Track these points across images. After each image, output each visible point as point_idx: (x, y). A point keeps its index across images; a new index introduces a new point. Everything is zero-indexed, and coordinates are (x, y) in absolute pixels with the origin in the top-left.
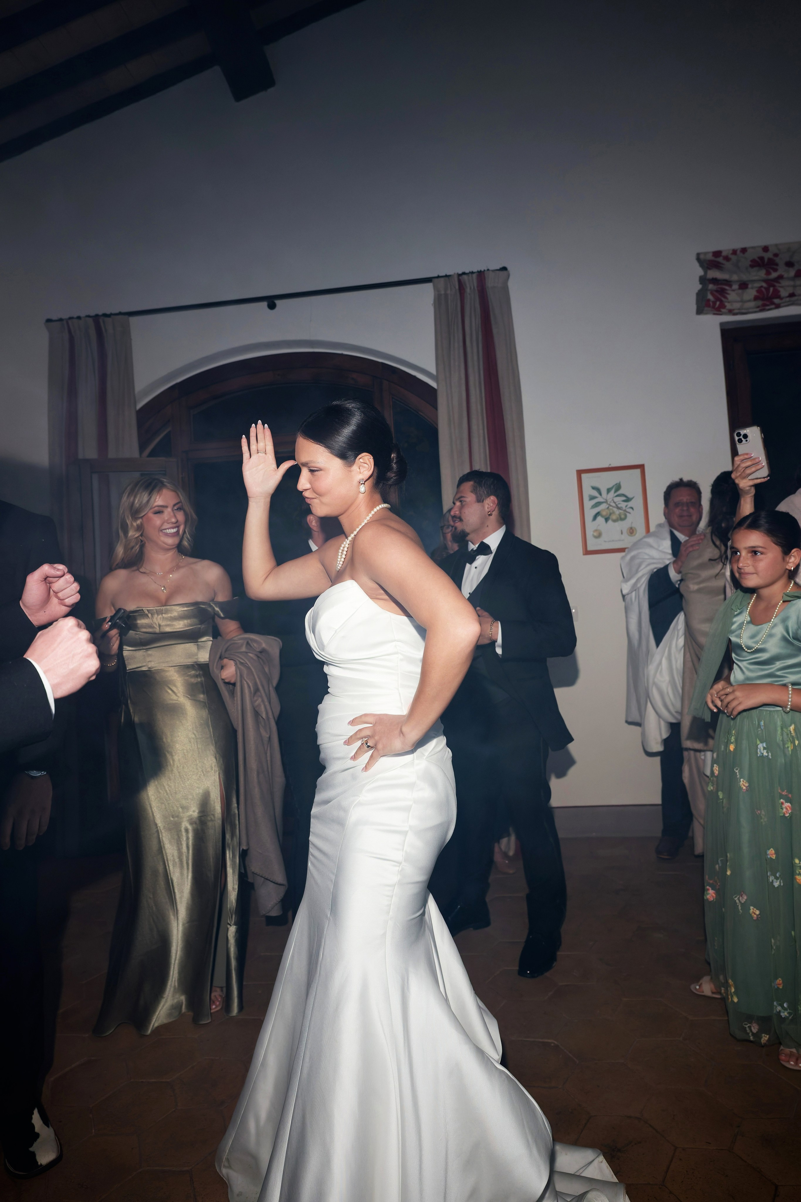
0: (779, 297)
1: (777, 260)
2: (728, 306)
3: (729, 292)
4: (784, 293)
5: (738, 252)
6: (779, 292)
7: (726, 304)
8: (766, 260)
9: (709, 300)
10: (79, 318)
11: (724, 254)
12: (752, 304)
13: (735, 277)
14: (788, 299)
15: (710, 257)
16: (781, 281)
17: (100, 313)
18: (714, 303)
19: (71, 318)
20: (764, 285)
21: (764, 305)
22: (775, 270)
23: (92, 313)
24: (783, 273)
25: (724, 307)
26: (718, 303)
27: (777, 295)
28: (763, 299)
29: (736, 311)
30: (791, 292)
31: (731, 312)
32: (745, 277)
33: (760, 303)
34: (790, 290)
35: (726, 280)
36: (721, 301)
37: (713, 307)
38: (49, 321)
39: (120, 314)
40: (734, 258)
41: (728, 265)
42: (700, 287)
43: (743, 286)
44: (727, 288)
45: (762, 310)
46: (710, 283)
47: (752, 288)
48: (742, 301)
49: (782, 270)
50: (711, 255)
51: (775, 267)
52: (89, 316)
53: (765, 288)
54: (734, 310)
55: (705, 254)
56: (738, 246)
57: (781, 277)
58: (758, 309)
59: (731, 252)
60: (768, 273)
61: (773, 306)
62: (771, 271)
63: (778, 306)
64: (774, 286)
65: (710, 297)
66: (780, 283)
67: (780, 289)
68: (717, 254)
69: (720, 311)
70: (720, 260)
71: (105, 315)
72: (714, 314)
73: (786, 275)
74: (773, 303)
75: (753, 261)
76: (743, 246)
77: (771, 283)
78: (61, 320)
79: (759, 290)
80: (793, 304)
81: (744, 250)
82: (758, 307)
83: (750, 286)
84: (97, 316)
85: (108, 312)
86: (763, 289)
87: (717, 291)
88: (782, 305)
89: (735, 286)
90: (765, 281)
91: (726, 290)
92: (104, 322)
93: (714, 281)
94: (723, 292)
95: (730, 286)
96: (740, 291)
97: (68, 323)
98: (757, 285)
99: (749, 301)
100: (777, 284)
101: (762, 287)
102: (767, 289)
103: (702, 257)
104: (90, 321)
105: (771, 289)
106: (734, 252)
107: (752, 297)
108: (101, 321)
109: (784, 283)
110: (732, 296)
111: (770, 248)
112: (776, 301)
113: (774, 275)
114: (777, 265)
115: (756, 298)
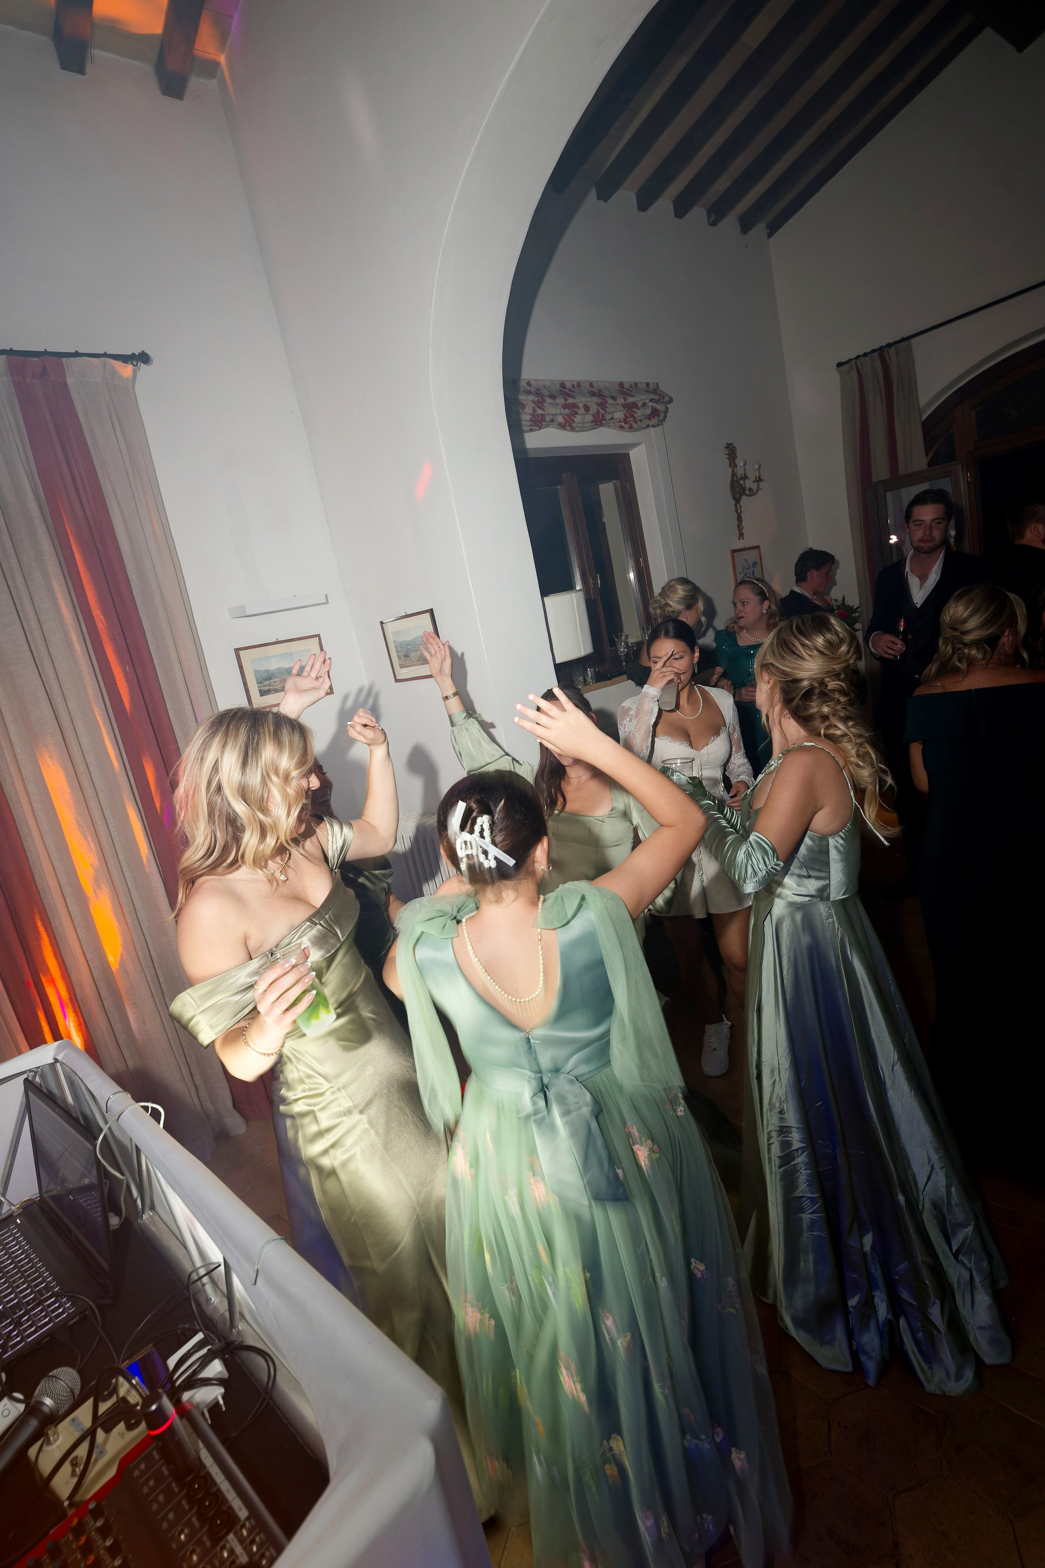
10: (865, 355)
17: (884, 344)
19: (858, 357)
23: (877, 347)
38: (839, 365)
39: (903, 340)
52: (873, 351)
71: (889, 345)
78: (850, 360)
84: (881, 348)
85: (892, 341)
92: (888, 352)
97: (856, 363)
104: (876, 355)
108: (886, 353)
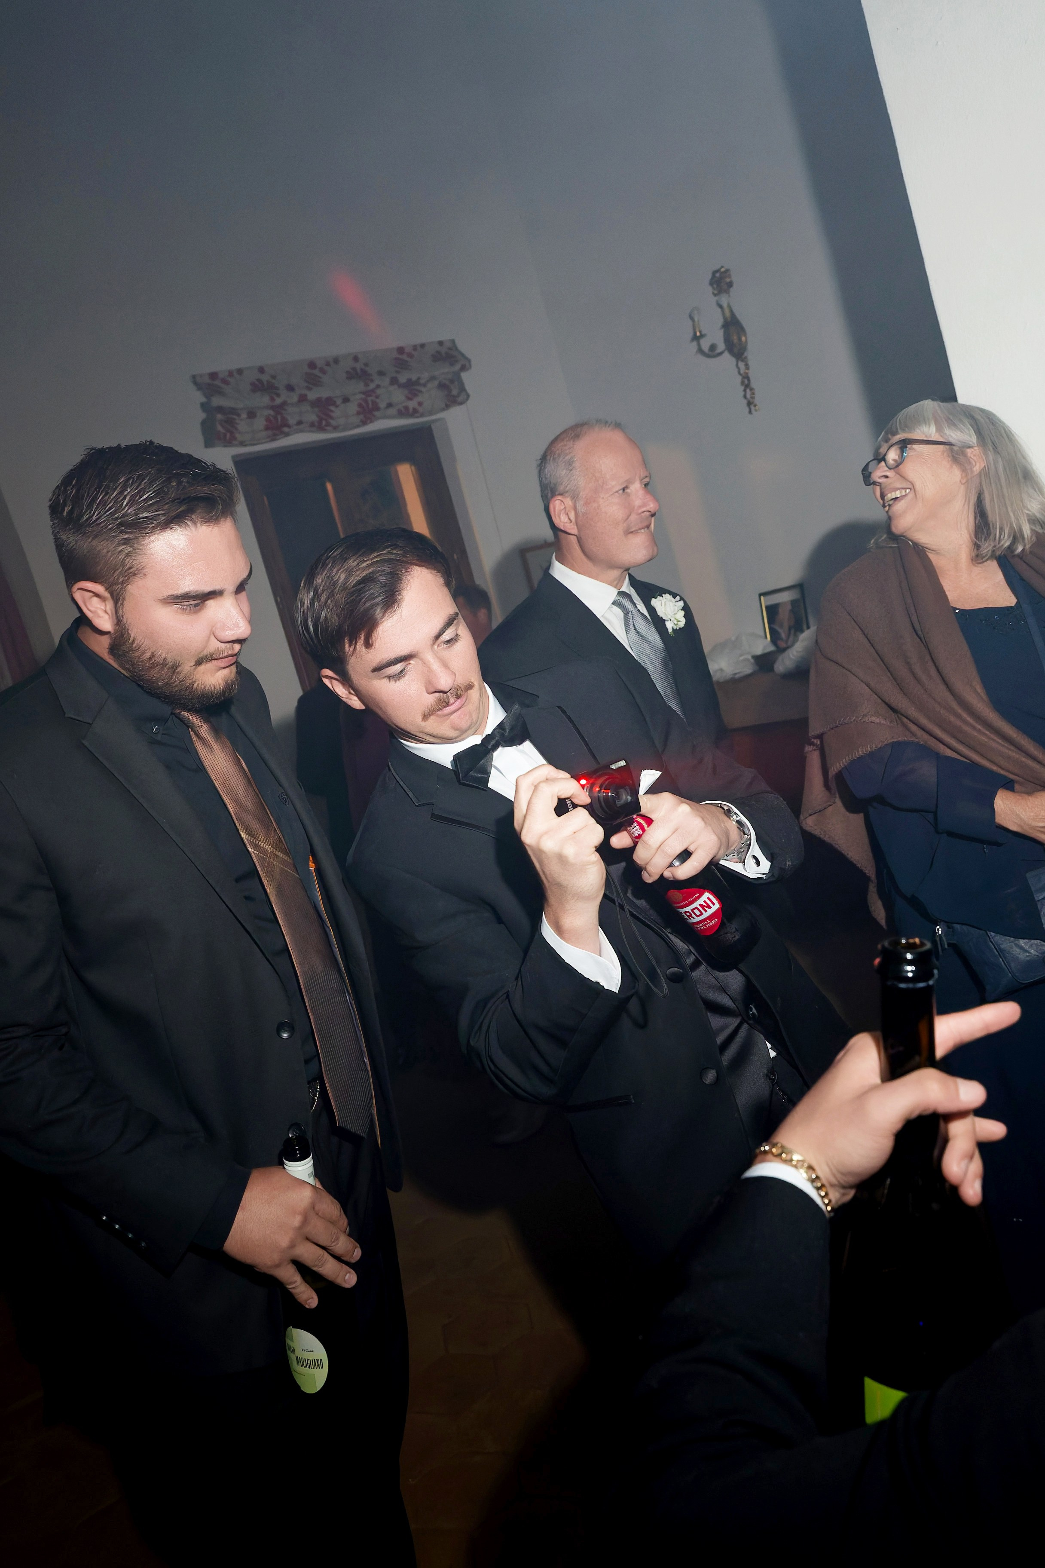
0: (289, 426)
1: (276, 383)
2: (240, 437)
3: (237, 421)
4: (292, 421)
5: (235, 374)
6: (286, 419)
7: (237, 435)
8: (265, 383)
11: (221, 376)
12: (264, 433)
13: (240, 405)
14: (295, 427)
15: (207, 380)
16: (286, 407)
18: (225, 435)
20: (272, 412)
21: (275, 435)
22: (278, 395)
24: (286, 399)
25: (235, 439)
26: (228, 435)
27: (285, 423)
28: (271, 428)
29: (247, 443)
30: (297, 419)
31: (242, 444)
32: (250, 404)
33: (270, 432)
34: (296, 417)
35: (233, 409)
36: (232, 433)
37: (225, 440)
40: (230, 379)
41: (229, 389)
42: (203, 416)
43: (252, 415)
44: (235, 417)
45: (273, 440)
47: (260, 417)
48: (252, 431)
49: (284, 396)
50: (206, 377)
51: (276, 391)
54: (244, 441)
55: (201, 376)
56: (234, 367)
57: (285, 403)
58: (268, 440)
59: (227, 374)
60: (271, 399)
61: (281, 436)
62: (275, 396)
63: (287, 435)
64: (280, 413)
65: (217, 427)
66: (285, 410)
67: (286, 416)
68: (213, 376)
69: (231, 443)
70: (217, 382)
72: (225, 446)
73: (289, 401)
74: (282, 433)
75: (252, 384)
76: (238, 367)
77: (277, 410)
79: (268, 419)
80: (302, 431)
81: (240, 371)
82: (268, 436)
83: (258, 415)
86: (272, 418)
87: (225, 421)
88: (290, 433)
89: (243, 415)
90: (272, 408)
93: (220, 409)
94: (231, 422)
95: (239, 415)
96: (249, 420)
98: (264, 412)
99: (259, 431)
100: (283, 412)
101: (269, 415)
102: (276, 418)
103: (198, 380)
105: (279, 418)
106: (231, 374)
107: (261, 426)
109: (289, 409)
110: (243, 425)
111: (265, 369)
112: (286, 429)
113: (278, 401)
114: (277, 389)
115: (267, 428)
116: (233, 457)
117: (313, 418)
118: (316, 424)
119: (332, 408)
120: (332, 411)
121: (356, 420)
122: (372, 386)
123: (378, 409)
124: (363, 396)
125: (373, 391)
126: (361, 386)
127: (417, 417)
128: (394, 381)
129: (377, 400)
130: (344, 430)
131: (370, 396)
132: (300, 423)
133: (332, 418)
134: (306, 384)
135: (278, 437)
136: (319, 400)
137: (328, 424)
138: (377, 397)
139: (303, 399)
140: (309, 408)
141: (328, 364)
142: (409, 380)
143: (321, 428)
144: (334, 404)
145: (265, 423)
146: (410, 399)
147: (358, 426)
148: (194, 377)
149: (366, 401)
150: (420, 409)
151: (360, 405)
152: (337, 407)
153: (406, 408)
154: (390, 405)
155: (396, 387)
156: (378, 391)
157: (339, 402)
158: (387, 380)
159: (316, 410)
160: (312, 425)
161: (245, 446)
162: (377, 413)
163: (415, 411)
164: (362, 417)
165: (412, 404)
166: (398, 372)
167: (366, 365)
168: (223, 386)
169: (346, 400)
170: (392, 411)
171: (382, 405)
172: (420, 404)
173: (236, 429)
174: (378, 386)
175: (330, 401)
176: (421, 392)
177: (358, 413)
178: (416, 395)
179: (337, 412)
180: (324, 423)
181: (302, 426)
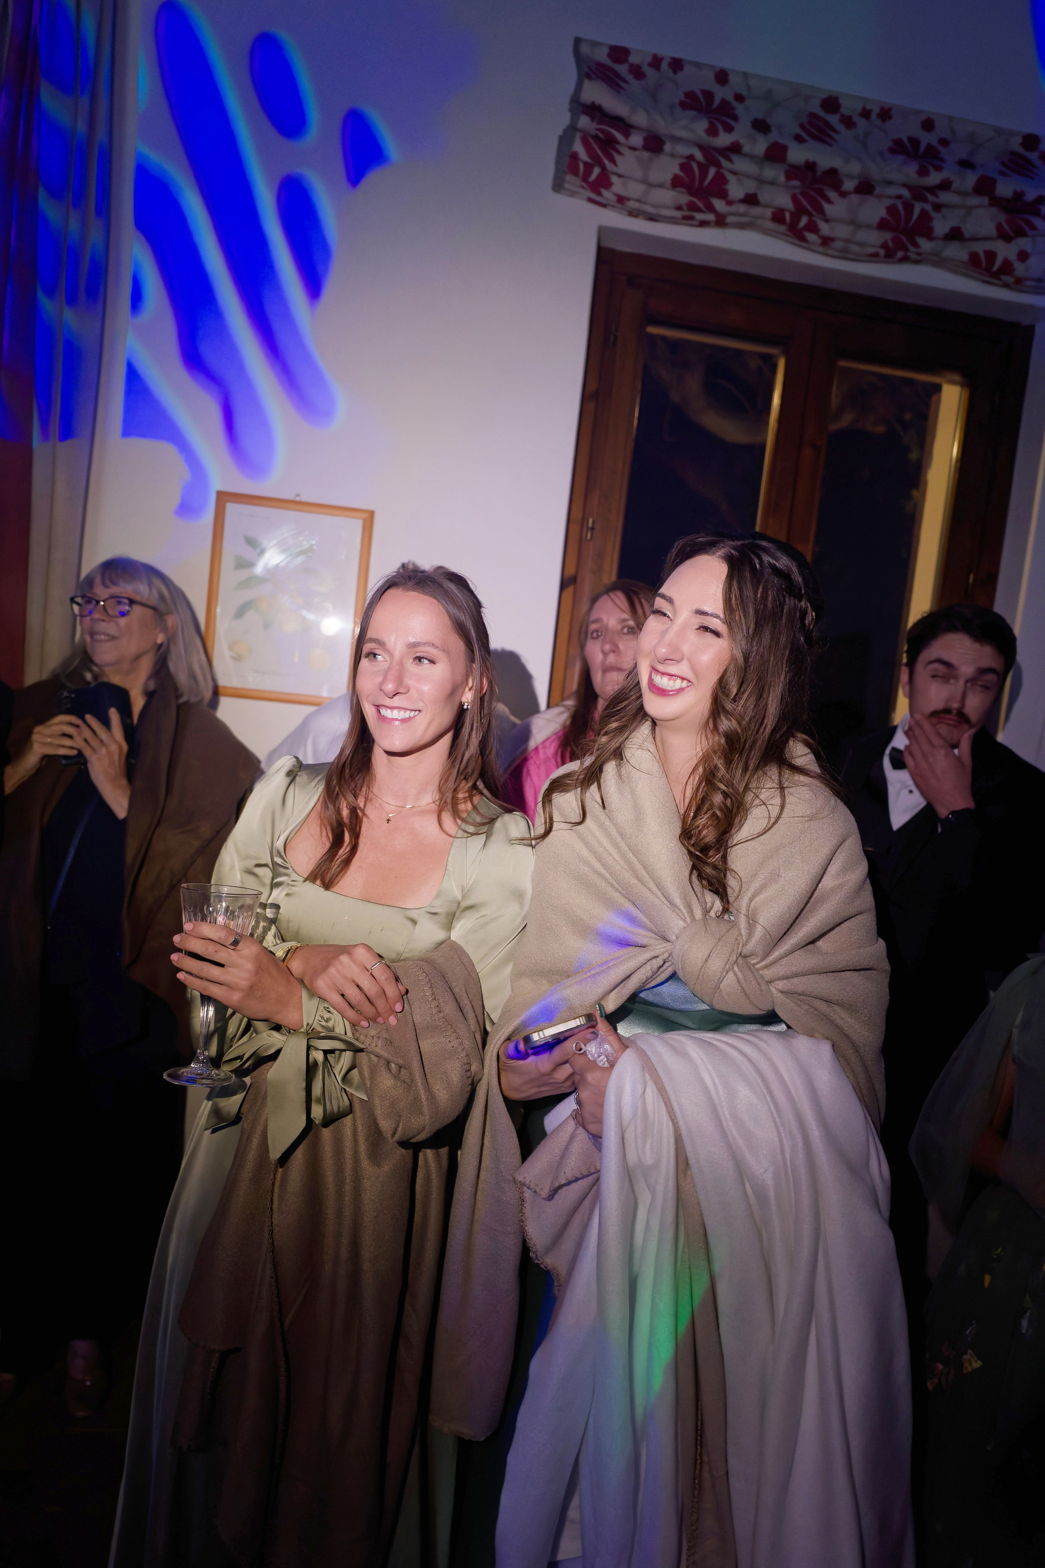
0: (723, 194)
1: (739, 109)
2: (618, 187)
3: (622, 149)
4: (736, 190)
5: (664, 66)
6: (725, 181)
7: (614, 179)
8: (717, 102)
9: (574, 156)
11: (633, 59)
12: (668, 197)
13: (640, 119)
14: (742, 208)
15: (602, 55)
16: (734, 157)
18: (589, 168)
20: (699, 156)
21: (693, 208)
22: (729, 129)
24: (742, 141)
25: (609, 186)
26: (596, 172)
27: (719, 189)
28: (691, 191)
29: (632, 204)
30: (751, 191)
31: (622, 205)
32: (663, 126)
33: (684, 198)
34: (750, 187)
35: (621, 120)
36: (602, 166)
37: (585, 179)
40: (651, 73)
41: (635, 85)
42: (566, 120)
43: (654, 144)
44: (619, 136)
45: (687, 220)
46: (584, 113)
47: (673, 155)
48: (645, 181)
49: (741, 133)
50: (606, 51)
51: (732, 123)
53: (699, 164)
54: (629, 199)
55: (595, 44)
56: (668, 52)
57: (735, 148)
58: (678, 214)
59: (649, 59)
60: (712, 131)
61: (710, 217)
62: (720, 129)
63: (721, 222)
64: (718, 165)
65: (578, 147)
66: (730, 160)
67: (729, 176)
68: (619, 53)
69: (599, 194)
70: (621, 67)
72: (590, 200)
73: (747, 149)
74: (711, 209)
75: (690, 95)
76: (676, 55)
77: (712, 156)
79: (685, 166)
80: (754, 225)
81: (676, 64)
82: (679, 208)
83: (667, 147)
86: (694, 166)
87: (596, 138)
88: (730, 219)
89: (636, 139)
90: (704, 148)
91: (618, 143)
93: (594, 110)
94: (608, 145)
95: (627, 135)
96: (646, 155)
98: (683, 150)
99: (660, 186)
100: (724, 162)
101: (691, 157)
102: (704, 169)
103: (584, 49)
105: (712, 171)
106: (656, 62)
107: (668, 177)
109: (740, 164)
110: (627, 161)
111: (731, 78)
112: (719, 205)
113: (723, 140)
114: (735, 118)
115: (677, 184)
116: (602, 232)
117: (784, 200)
118: (788, 216)
119: (832, 194)
120: (829, 201)
121: (874, 238)
122: (934, 178)
123: (928, 234)
124: (906, 193)
125: (933, 190)
126: (911, 171)
127: (1006, 286)
128: (985, 187)
129: (933, 214)
130: (844, 255)
131: (925, 200)
132: (751, 200)
133: (821, 211)
134: (798, 131)
135: (700, 216)
136: (811, 166)
137: (812, 227)
138: (938, 207)
139: (776, 154)
140: (782, 178)
141: (866, 114)
142: (1019, 195)
143: (797, 234)
144: (837, 185)
145: (676, 170)
146: (1003, 236)
147: (873, 257)
148: (578, 41)
149: (909, 207)
150: (1020, 269)
151: (891, 210)
152: (843, 194)
153: (991, 256)
154: (955, 235)
155: (985, 200)
156: (945, 197)
157: (849, 185)
158: (970, 179)
159: (796, 183)
160: (778, 217)
161: (633, 214)
162: (925, 245)
163: (1007, 268)
164: (888, 236)
165: (1005, 251)
166: (1002, 173)
167: (944, 142)
168: (629, 78)
169: (865, 188)
170: (956, 252)
171: (941, 227)
172: (1023, 256)
173: (613, 161)
174: (945, 185)
175: (833, 178)
176: (1033, 227)
177: (882, 225)
178: (1021, 233)
179: (836, 207)
180: (804, 221)
181: (756, 211)
